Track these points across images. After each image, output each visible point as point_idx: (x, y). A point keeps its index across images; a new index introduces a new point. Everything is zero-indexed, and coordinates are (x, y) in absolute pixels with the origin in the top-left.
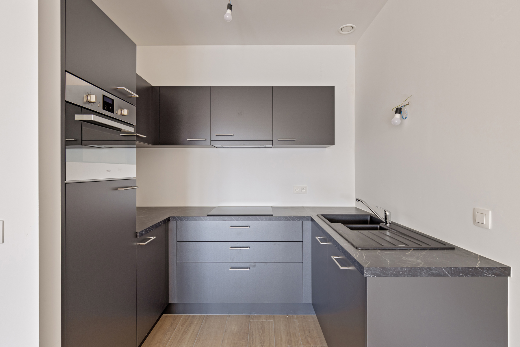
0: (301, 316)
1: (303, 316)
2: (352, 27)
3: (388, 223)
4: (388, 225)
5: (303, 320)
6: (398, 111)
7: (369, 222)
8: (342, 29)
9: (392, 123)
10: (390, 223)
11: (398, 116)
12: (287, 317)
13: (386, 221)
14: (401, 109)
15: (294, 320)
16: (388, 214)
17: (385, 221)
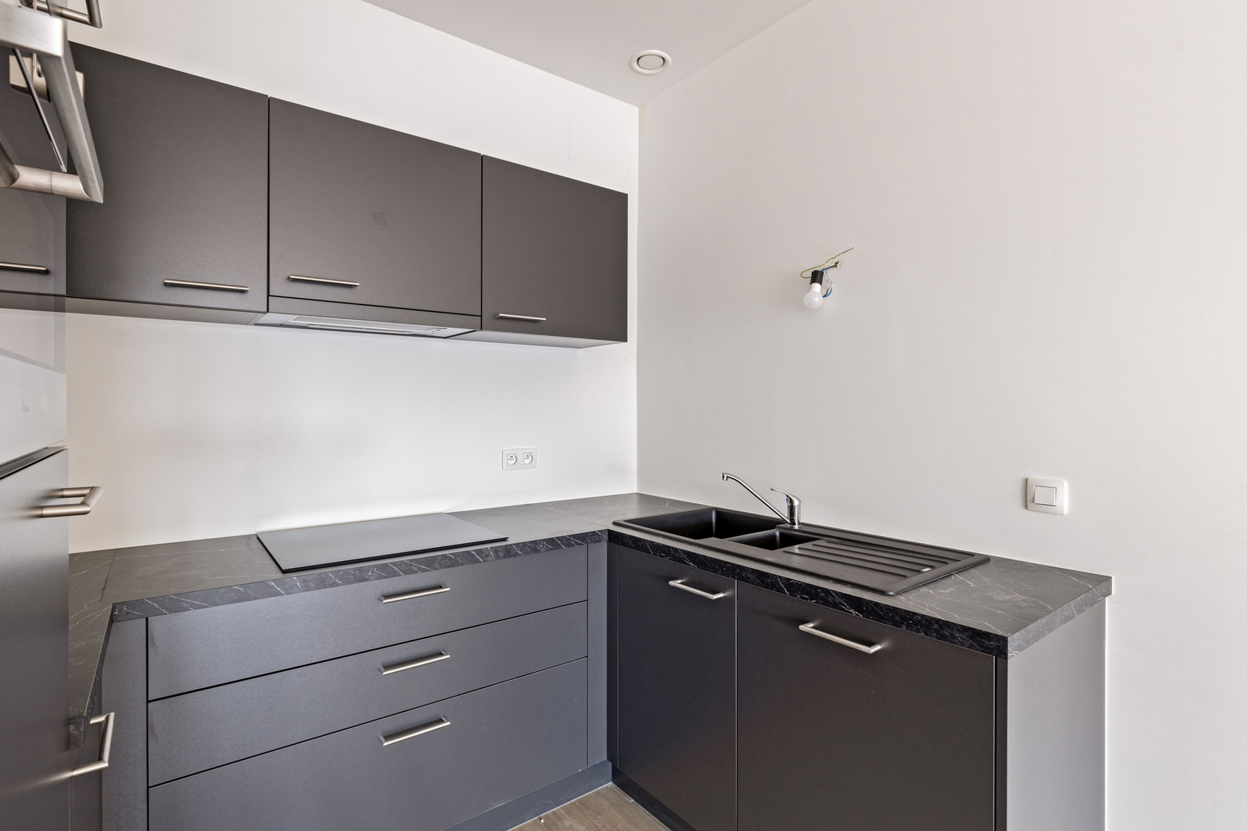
0: (574, 803)
1: (579, 801)
2: (663, 59)
3: (796, 522)
4: (796, 527)
5: (587, 813)
6: (817, 277)
7: (714, 533)
8: (638, 59)
9: (806, 303)
10: (799, 524)
11: (817, 286)
12: (544, 823)
13: (793, 519)
14: (822, 273)
15: (567, 823)
16: (796, 503)
17: (790, 520)
